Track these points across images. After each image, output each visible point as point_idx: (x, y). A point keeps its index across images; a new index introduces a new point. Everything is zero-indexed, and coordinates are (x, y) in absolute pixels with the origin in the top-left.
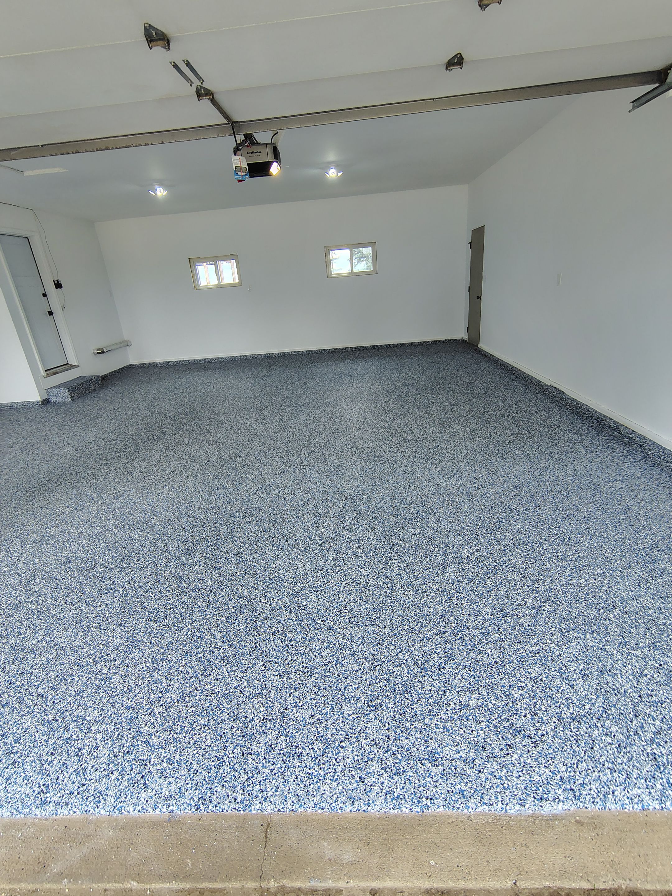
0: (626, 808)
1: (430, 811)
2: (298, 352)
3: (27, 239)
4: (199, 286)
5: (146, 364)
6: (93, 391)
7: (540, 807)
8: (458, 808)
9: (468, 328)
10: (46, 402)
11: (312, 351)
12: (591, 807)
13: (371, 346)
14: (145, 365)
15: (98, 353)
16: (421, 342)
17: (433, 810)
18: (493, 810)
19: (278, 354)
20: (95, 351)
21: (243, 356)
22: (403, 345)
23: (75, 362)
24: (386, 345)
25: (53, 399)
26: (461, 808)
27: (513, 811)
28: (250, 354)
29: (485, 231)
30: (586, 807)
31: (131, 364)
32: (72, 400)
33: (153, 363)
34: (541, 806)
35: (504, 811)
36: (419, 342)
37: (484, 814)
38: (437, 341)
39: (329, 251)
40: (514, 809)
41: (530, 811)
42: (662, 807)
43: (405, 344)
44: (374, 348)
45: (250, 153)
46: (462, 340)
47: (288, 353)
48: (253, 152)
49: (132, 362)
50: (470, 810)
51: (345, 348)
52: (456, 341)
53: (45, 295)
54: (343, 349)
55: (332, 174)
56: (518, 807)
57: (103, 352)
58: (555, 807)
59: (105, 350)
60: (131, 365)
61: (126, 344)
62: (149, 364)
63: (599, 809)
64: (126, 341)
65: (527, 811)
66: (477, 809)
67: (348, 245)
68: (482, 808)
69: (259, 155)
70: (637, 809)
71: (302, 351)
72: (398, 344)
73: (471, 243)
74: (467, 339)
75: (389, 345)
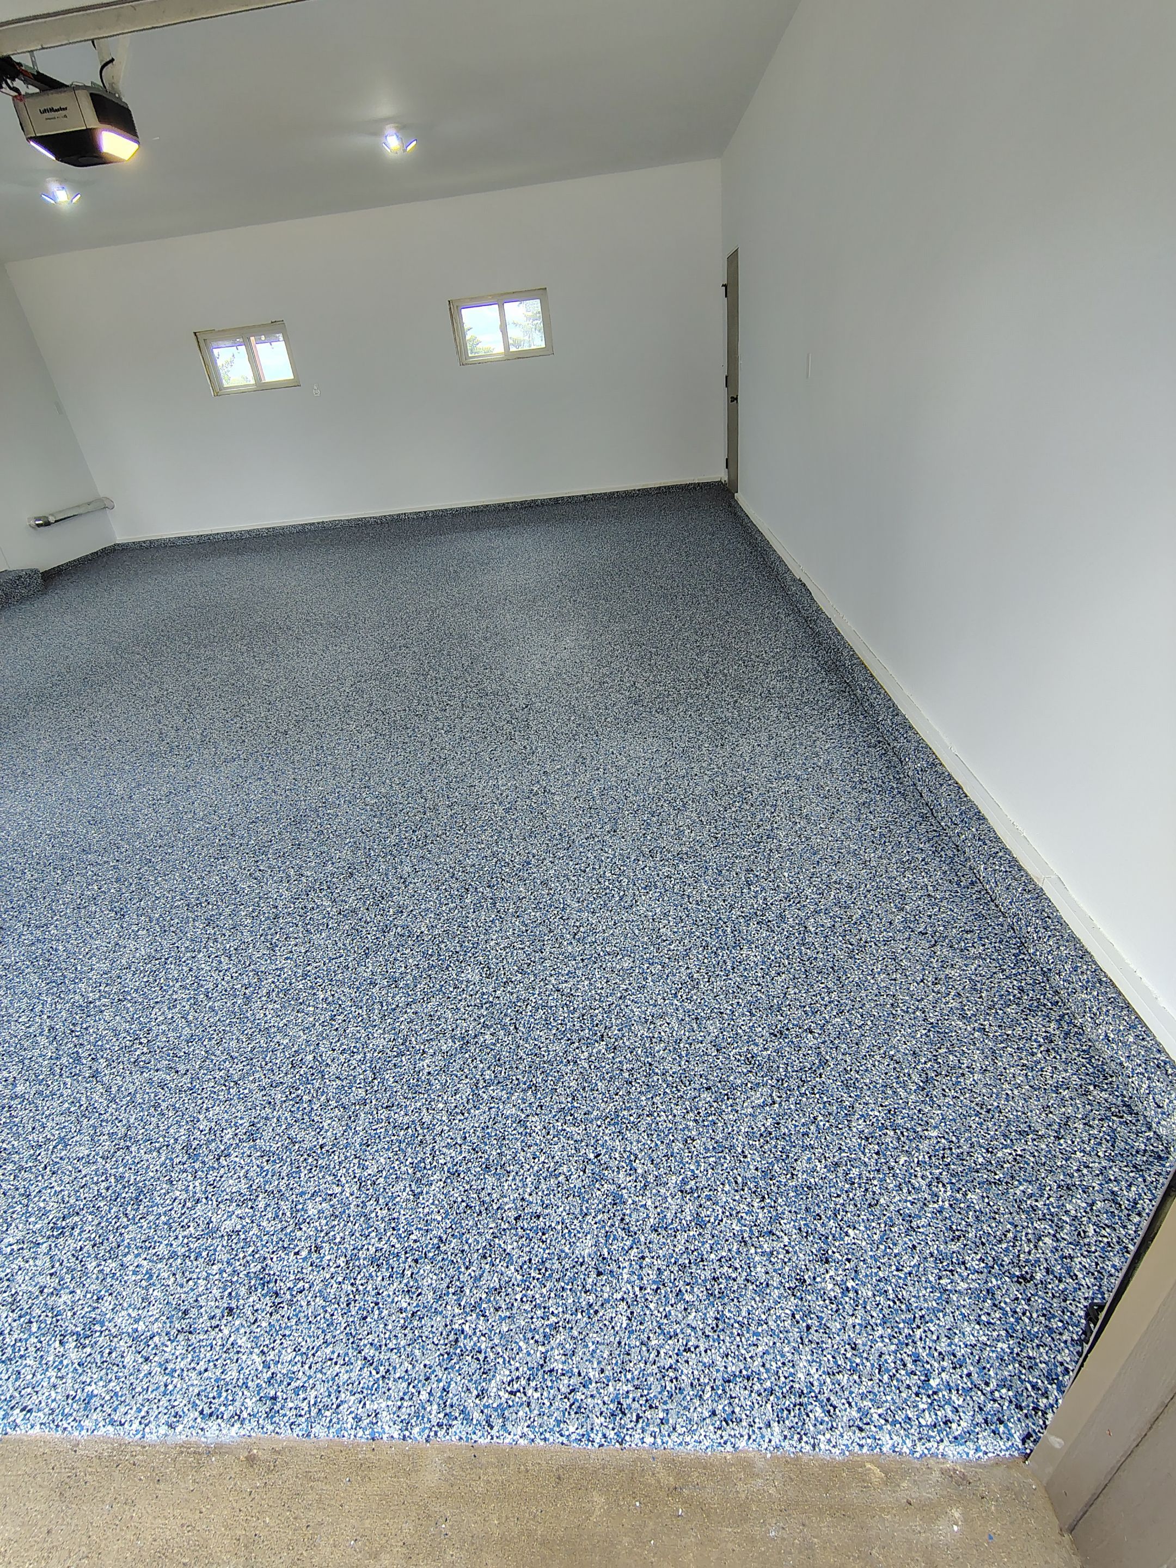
0: (344, 1436)
1: (19, 1432)
2: (416, 513)
4: (221, 388)
5: (144, 542)
6: (23, 599)
7: (200, 1431)
8: (65, 1429)
9: (727, 459)
12: (286, 1433)
14: (143, 545)
15: (39, 525)
17: (23, 1431)
18: (122, 1434)
19: (381, 518)
20: (32, 523)
21: (318, 523)
22: (595, 498)
26: (70, 1429)
27: (154, 1437)
29: (739, 259)
30: (277, 1433)
31: (118, 542)
33: (157, 540)
34: (202, 1429)
35: (139, 1436)
36: (639, 490)
37: (105, 1440)
38: (672, 487)
39: (459, 310)
40: (157, 1433)
41: (183, 1437)
42: (404, 1436)
43: (613, 493)
44: (556, 501)
45: (45, 111)
46: (719, 483)
47: (398, 515)
48: (52, 110)
49: (121, 538)
50: (84, 1432)
52: (709, 485)
54: (499, 505)
55: (395, 145)
56: (163, 1429)
57: (47, 524)
58: (224, 1432)
59: (52, 519)
60: (118, 545)
61: (103, 506)
62: (151, 542)
63: (298, 1435)
64: (100, 500)
65: (179, 1437)
66: (95, 1432)
67: (493, 296)
68: (104, 1430)
69: (65, 116)
70: (361, 1437)
71: (425, 512)
73: (726, 287)
74: (727, 481)
75: (585, 496)
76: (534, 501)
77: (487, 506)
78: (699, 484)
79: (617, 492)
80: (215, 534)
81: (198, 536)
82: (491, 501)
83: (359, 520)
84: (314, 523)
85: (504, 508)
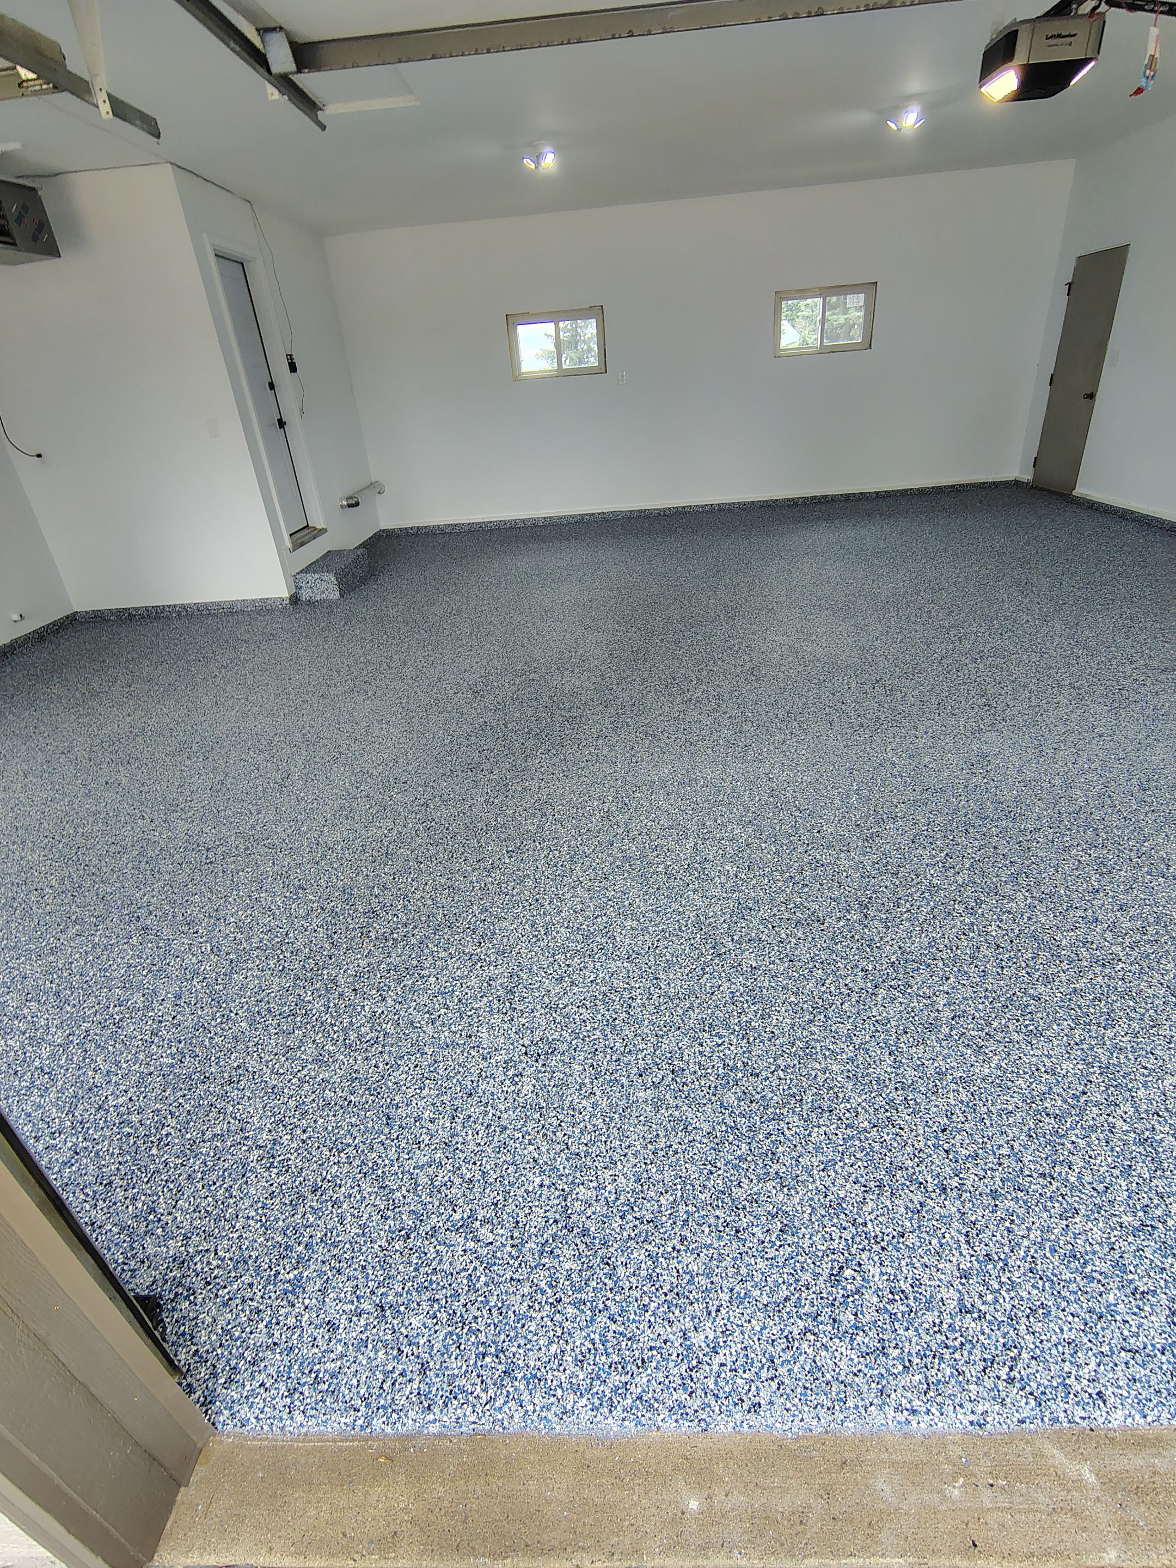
3: (240, 266)
4: (520, 373)
5: (412, 528)
6: (362, 580)
9: (1036, 458)
10: (295, 600)
11: (730, 504)
13: (841, 495)
14: (410, 531)
15: (347, 506)
16: (937, 487)
19: (665, 510)
20: (344, 502)
22: (903, 493)
23: (322, 521)
24: (869, 493)
25: (305, 595)
28: (611, 510)
29: (1129, 256)
31: (382, 528)
32: (342, 595)
33: (426, 527)
36: (933, 488)
38: (967, 485)
39: (780, 301)
43: (906, 491)
44: (847, 498)
46: (1017, 483)
47: (684, 507)
48: (1060, 36)
49: (384, 524)
51: (793, 499)
52: (1005, 484)
53: (272, 386)
54: (789, 500)
55: (910, 120)
57: (357, 504)
59: (360, 500)
60: (384, 530)
61: (377, 489)
62: (415, 528)
64: (376, 482)
69: (1070, 44)
71: (712, 505)
72: (893, 491)
73: (1070, 284)
74: (1031, 481)
75: (877, 493)
76: (825, 497)
77: (777, 500)
78: (994, 483)
79: (911, 489)
80: (488, 522)
81: (469, 524)
82: (779, 496)
83: (641, 511)
84: (593, 514)
85: (793, 504)
